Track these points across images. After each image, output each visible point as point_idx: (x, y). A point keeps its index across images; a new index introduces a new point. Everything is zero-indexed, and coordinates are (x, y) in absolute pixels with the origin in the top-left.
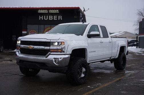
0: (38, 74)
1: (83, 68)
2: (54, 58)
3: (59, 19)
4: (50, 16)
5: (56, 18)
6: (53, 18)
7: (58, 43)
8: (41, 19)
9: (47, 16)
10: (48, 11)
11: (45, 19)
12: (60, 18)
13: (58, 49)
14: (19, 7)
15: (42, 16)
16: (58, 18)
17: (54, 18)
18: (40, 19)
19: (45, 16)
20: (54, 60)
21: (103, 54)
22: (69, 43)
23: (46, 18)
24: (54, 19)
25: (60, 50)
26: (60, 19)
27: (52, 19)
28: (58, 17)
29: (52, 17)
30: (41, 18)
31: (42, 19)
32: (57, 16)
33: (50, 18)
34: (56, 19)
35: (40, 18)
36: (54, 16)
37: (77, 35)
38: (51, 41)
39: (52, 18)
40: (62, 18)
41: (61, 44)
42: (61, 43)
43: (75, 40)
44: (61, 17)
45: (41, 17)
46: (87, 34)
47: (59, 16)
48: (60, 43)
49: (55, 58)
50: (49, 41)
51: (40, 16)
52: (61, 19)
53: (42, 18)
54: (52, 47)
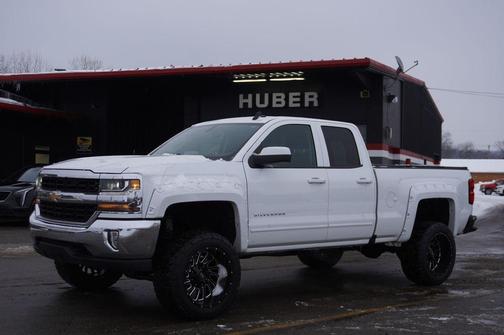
0: (115, 285)
1: (220, 266)
2: (106, 230)
3: (307, 104)
4: (275, 95)
5: (298, 99)
6: (287, 99)
7: (122, 181)
8: (246, 104)
9: (266, 96)
10: (267, 78)
11: (258, 105)
12: (311, 100)
13: (123, 203)
14: (168, 67)
15: (250, 96)
16: (302, 102)
17: (291, 100)
18: (241, 106)
19: (258, 96)
20: (106, 234)
21: (324, 223)
22: (157, 181)
23: (262, 102)
24: (291, 105)
25: (126, 206)
26: (311, 103)
27: (283, 104)
28: (302, 97)
29: (283, 96)
30: (245, 101)
31: (250, 106)
32: (298, 94)
33: (275, 100)
34: (298, 105)
35: (242, 101)
36: (291, 95)
37: (210, 158)
38: (103, 177)
39: (282, 100)
40: (318, 99)
41: (130, 186)
42: (130, 184)
43: (186, 175)
44: (316, 95)
45: (246, 97)
46: (251, 153)
47: (307, 95)
48: (127, 184)
49: (108, 231)
50: (96, 176)
51: (241, 96)
52: (316, 104)
53: (249, 101)
54: (103, 196)
